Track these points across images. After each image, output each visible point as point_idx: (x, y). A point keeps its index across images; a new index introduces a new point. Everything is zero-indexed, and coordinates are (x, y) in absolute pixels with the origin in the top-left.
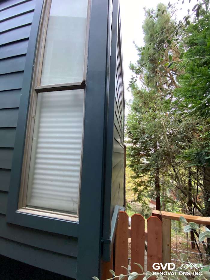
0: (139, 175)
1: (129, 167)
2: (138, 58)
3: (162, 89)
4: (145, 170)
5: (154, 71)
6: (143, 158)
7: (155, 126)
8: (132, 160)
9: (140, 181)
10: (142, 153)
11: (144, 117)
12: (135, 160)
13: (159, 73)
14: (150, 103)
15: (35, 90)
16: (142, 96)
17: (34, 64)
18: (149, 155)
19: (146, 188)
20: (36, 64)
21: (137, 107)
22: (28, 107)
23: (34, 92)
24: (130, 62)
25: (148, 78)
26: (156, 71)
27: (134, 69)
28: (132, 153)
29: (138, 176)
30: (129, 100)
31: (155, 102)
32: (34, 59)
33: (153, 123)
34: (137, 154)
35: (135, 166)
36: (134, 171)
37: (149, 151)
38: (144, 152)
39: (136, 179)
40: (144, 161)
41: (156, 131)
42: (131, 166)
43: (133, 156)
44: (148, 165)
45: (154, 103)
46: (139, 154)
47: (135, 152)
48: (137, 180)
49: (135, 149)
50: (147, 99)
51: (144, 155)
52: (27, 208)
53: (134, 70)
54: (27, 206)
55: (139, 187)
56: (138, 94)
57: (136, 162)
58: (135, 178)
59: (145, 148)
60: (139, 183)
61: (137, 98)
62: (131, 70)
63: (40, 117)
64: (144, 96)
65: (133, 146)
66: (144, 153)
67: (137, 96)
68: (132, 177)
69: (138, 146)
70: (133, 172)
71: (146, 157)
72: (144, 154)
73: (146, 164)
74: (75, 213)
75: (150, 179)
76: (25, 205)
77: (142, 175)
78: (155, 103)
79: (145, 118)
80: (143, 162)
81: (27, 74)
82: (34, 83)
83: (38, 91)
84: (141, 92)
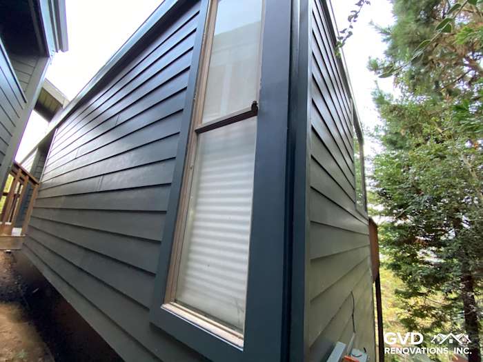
0: (415, 289)
1: (388, 268)
2: (386, 46)
3: (452, 93)
4: (435, 279)
5: (426, 61)
6: (425, 251)
7: (446, 174)
8: (396, 253)
9: (420, 303)
10: (422, 238)
11: (412, 156)
12: (403, 252)
13: (439, 64)
14: (424, 125)
15: (196, 131)
16: (403, 114)
17: (194, 97)
18: (443, 244)
19: (438, 324)
20: (198, 96)
21: (395, 139)
22: (186, 154)
23: (194, 134)
24: (370, 58)
25: (412, 77)
26: (432, 60)
27: (378, 69)
28: (394, 236)
29: (416, 293)
30: (374, 128)
31: (438, 123)
32: (195, 91)
33: (439, 167)
34: (406, 240)
35: (404, 267)
36: (404, 279)
37: (442, 235)
38: (428, 236)
39: (409, 297)
40: (430, 257)
41: (451, 186)
42: (395, 267)
43: (397, 244)
44: (440, 266)
45: (436, 124)
46: (411, 241)
47: (401, 235)
48: (412, 301)
49: (400, 227)
50: (417, 119)
51: (425, 243)
52: (175, 304)
53: (378, 71)
54: (176, 301)
55: (418, 320)
56: (391, 111)
57: (406, 258)
58: (408, 295)
59: (429, 228)
60: (417, 308)
61: (390, 120)
62: (373, 72)
63: (201, 168)
64: (407, 114)
65: (396, 222)
66: (428, 239)
67: (389, 117)
68: (397, 292)
69: (409, 221)
70: (402, 282)
71: (434, 248)
72: (426, 240)
73: (435, 264)
74: (240, 330)
75: (450, 302)
76: (173, 299)
77: (424, 290)
78: (440, 124)
79: (416, 157)
80: (427, 259)
81: (186, 113)
82: (194, 122)
83: (199, 132)
84: (399, 108)
